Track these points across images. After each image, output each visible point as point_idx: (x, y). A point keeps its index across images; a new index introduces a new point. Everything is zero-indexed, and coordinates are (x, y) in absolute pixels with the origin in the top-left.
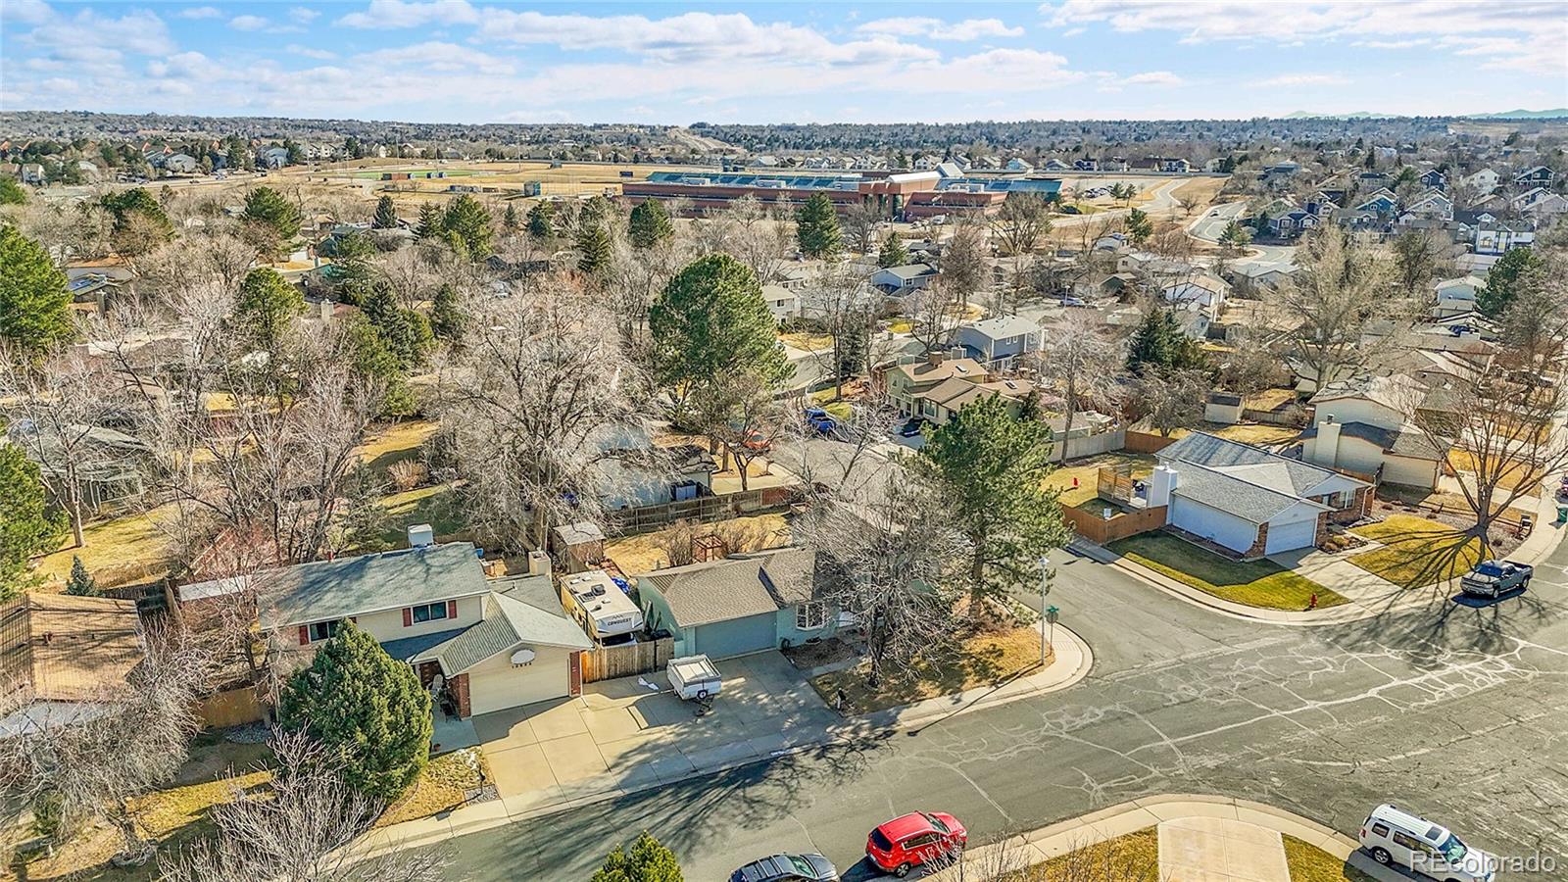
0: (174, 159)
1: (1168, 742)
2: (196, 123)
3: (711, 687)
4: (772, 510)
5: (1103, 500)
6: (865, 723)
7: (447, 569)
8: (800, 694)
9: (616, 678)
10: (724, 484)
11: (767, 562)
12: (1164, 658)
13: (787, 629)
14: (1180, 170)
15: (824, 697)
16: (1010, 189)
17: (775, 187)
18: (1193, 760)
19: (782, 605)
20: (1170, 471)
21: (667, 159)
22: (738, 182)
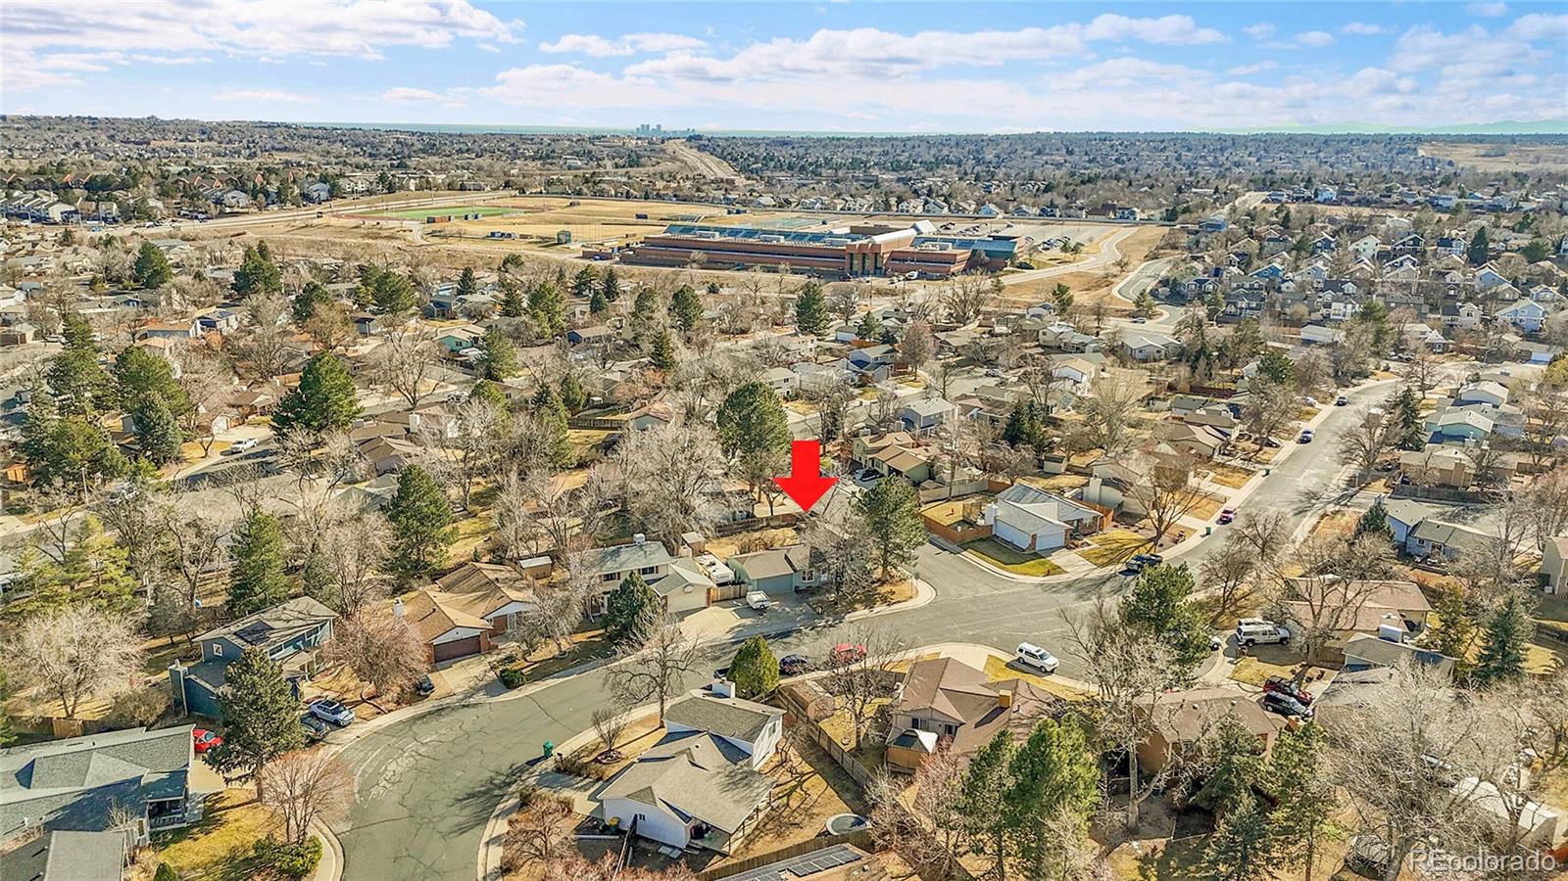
0: (230, 195)
1: (956, 626)
2: (204, 133)
3: (766, 604)
4: (787, 526)
5: (965, 522)
6: (831, 619)
7: (653, 553)
8: (804, 608)
9: (723, 601)
10: (761, 511)
11: (789, 550)
12: (969, 594)
13: (797, 581)
14: (1131, 217)
15: (814, 609)
16: (974, 247)
17: (775, 242)
18: (964, 632)
19: (795, 571)
20: (994, 507)
21: (675, 196)
22: (744, 236)
